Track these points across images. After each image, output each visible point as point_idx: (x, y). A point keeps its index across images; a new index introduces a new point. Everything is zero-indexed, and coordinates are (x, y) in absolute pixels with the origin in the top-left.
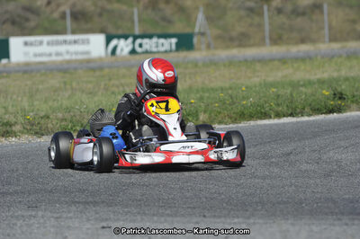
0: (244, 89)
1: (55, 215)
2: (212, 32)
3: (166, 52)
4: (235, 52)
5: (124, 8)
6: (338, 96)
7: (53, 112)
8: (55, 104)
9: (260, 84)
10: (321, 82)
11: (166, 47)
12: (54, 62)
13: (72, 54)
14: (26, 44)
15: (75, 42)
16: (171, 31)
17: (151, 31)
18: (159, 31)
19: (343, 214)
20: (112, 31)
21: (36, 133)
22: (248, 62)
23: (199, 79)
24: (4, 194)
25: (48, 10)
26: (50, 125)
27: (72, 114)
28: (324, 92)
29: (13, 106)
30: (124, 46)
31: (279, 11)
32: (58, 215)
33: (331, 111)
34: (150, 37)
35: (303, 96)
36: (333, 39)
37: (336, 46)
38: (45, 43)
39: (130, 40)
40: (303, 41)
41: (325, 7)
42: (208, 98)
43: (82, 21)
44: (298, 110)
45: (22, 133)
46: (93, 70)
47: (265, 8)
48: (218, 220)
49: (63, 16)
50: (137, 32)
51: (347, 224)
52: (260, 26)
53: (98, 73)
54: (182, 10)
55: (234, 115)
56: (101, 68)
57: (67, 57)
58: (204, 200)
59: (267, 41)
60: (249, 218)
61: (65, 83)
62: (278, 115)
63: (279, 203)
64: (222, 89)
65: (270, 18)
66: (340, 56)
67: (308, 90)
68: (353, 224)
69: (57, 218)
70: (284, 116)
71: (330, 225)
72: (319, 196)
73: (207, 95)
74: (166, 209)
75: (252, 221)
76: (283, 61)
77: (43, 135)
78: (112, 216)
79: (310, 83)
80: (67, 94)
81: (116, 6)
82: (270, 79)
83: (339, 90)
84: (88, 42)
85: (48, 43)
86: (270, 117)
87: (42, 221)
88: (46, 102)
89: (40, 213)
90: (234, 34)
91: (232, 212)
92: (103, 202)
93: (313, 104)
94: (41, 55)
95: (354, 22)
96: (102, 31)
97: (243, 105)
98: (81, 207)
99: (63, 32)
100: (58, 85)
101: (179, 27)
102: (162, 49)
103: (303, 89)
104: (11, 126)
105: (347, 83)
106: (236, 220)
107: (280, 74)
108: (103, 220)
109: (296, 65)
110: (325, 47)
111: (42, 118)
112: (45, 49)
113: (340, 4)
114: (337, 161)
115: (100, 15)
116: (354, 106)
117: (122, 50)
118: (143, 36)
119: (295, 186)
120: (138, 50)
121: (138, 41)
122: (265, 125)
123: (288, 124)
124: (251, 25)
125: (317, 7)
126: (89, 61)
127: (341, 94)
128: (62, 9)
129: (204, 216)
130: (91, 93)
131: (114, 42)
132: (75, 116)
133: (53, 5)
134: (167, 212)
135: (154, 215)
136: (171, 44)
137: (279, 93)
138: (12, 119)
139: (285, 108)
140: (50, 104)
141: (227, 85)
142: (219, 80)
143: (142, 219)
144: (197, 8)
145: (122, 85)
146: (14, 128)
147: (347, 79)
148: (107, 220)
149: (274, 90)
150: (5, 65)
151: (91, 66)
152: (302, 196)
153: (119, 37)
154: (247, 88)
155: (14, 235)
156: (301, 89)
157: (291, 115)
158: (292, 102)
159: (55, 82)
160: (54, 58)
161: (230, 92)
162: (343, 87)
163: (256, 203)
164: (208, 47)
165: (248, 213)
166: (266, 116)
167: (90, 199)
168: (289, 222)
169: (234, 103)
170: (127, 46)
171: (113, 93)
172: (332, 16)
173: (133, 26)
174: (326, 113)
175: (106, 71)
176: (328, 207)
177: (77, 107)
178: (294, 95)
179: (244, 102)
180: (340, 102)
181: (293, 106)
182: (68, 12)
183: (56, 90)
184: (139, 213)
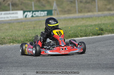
0: (69, 28)
1: (8, 71)
2: (59, 9)
3: (43, 16)
4: (67, 16)
5: (29, 2)
6: (101, 29)
7: (6, 37)
8: (7, 34)
9: (75, 26)
10: (95, 25)
11: (44, 15)
12: (6, 20)
13: (12, 17)
15: (13, 13)
16: (45, 9)
17: (38, 9)
18: (41, 9)
19: (103, 68)
20: (25, 9)
21: (1, 44)
22: (71, 19)
25: (4, 3)
26: (5, 41)
27: (12, 37)
28: (96, 28)
30: (29, 15)
31: (81, 2)
32: (9, 71)
33: (99, 35)
34: (38, 11)
35: (89, 30)
36: (99, 11)
37: (100, 13)
38: (3, 14)
39: (31, 12)
40: (89, 12)
43: (15, 6)
44: (88, 35)
46: (19, 22)
47: (76, 1)
49: (9, 5)
50: (34, 9)
51: (104, 72)
52: (75, 7)
53: (21, 24)
54: (48, 2)
55: (66, 37)
56: (22, 22)
57: (10, 19)
58: (57, 64)
59: (77, 12)
61: (10, 27)
62: (81, 36)
63: (82, 65)
64: (62, 28)
65: (78, 4)
66: (101, 16)
67: (91, 28)
68: (107, 71)
70: (83, 36)
72: (95, 62)
74: (45, 68)
76: (83, 18)
77: (3, 44)
78: (27, 70)
79: (92, 26)
80: (11, 31)
81: (26, 1)
82: (78, 25)
83: (101, 27)
84: (17, 13)
85: (4, 14)
86: (79, 37)
87: (3, 72)
88: (4, 33)
89: (3, 70)
90: (66, 10)
91: (66, 68)
92: (24, 66)
93: (93, 32)
94: (2, 18)
95: (106, 5)
96: (22, 10)
97: (69, 33)
98: (16, 68)
99: (9, 10)
101: (48, 8)
102: (42, 15)
103: (89, 28)
105: (104, 25)
107: (81, 23)
108: (23, 72)
109: (87, 20)
110: (96, 13)
111: (2, 39)
112: (3, 16)
114: (101, 51)
115: (21, 4)
116: (106, 33)
117: (29, 16)
118: (36, 11)
119: (87, 59)
120: (34, 15)
121: (34, 13)
122: (77, 40)
123: (85, 39)
124: (72, 7)
127: (102, 29)
128: (9, 2)
129: (57, 70)
130: (18, 30)
131: (26, 13)
132: (13, 38)
133: (5, 1)
134: (45, 69)
136: (45, 14)
137: (81, 29)
139: (84, 34)
140: (5, 34)
141: (64, 27)
144: (53, 2)
145: (29, 27)
147: (104, 24)
148: (25, 72)
149: (80, 28)
151: (19, 21)
152: (90, 63)
153: (28, 11)
154: (70, 27)
157: (86, 36)
158: (86, 32)
159: (7, 27)
160: (6, 19)
161: (65, 29)
162: (103, 27)
163: (75, 65)
164: (58, 14)
165: (72, 68)
166: (77, 37)
167: (19, 65)
168: (85, 71)
169: (67, 33)
170: (30, 14)
171: (26, 30)
172: (99, 3)
173: (32, 8)
174: (97, 35)
175: (24, 23)
176: (98, 66)
177: (14, 35)
178: (87, 30)
179: (70, 32)
180: (102, 32)
181: (86, 33)
182: (10, 4)
183: (7, 30)
184: (35, 69)
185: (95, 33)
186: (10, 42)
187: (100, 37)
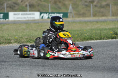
0: (85, 30)
2: (74, 12)
4: (81, 19)
5: (46, 4)
6: (115, 34)
7: (24, 36)
8: (24, 34)
9: (90, 29)
10: (109, 29)
13: (29, 18)
14: (14, 14)
15: (30, 14)
16: (61, 11)
17: (54, 11)
18: (57, 11)
20: (42, 11)
21: (18, 43)
22: (86, 22)
23: (70, 27)
24: (9, 62)
25: (22, 3)
26: (23, 40)
27: (30, 37)
28: (111, 32)
29: (11, 34)
31: (96, 6)
33: (113, 38)
34: (54, 13)
35: (104, 33)
36: (113, 15)
37: (114, 18)
38: (20, 14)
39: (48, 14)
40: (103, 16)
41: (111, 5)
42: (74, 33)
43: (32, 7)
45: (14, 42)
46: (36, 23)
47: (91, 5)
48: (78, 72)
49: (26, 6)
50: (50, 11)
52: (89, 10)
53: (37, 24)
54: (64, 5)
55: (82, 39)
56: (38, 23)
57: (27, 19)
58: (73, 65)
59: (92, 15)
60: (88, 71)
61: (27, 27)
62: (96, 39)
63: (97, 67)
64: (78, 30)
65: (93, 8)
66: (115, 21)
67: (106, 32)
69: (26, 70)
70: (98, 39)
71: (115, 74)
72: (110, 65)
73: (73, 32)
74: (61, 68)
75: (89, 72)
76: (97, 22)
77: (21, 43)
78: (44, 70)
79: (106, 29)
80: (28, 31)
81: (43, 3)
82: (93, 28)
83: (116, 32)
84: (34, 14)
85: (22, 14)
86: (94, 40)
88: (21, 33)
89: (21, 68)
90: (81, 13)
91: (82, 70)
92: (41, 65)
93: (107, 36)
94: (19, 18)
96: (39, 11)
98: (34, 66)
99: (26, 11)
100: (25, 28)
101: (64, 10)
104: (10, 40)
106: (84, 72)
107: (96, 26)
109: (101, 23)
110: (110, 18)
111: (20, 38)
112: (20, 16)
113: (115, 4)
114: (115, 54)
115: (38, 6)
117: (45, 17)
118: (52, 13)
120: (50, 17)
121: (50, 14)
122: (92, 42)
123: (99, 42)
124: (87, 10)
125: (108, 5)
126: (35, 20)
127: (116, 33)
129: (74, 70)
130: (35, 30)
131: (42, 15)
134: (62, 69)
135: (57, 70)
136: (61, 16)
137: (96, 32)
138: (11, 38)
139: (98, 37)
141: (79, 29)
142: (77, 27)
143: (54, 71)
144: (69, 4)
146: (11, 41)
150: (7, 21)
152: (105, 65)
153: (44, 13)
154: (86, 30)
155: (13, 75)
156: (103, 31)
157: (100, 39)
158: (100, 35)
159: (24, 27)
160: (23, 19)
161: (80, 31)
162: (117, 31)
163: (90, 67)
164: (73, 17)
166: (92, 39)
167: (37, 64)
168: (101, 73)
169: (82, 35)
170: (47, 16)
172: (113, 8)
173: (49, 10)
174: (111, 39)
175: (40, 24)
176: (113, 69)
177: (31, 35)
178: (101, 33)
179: (85, 35)
180: (116, 36)
181: (101, 37)
182: (28, 5)
183: (24, 29)
184: (52, 69)
185: (109, 37)
186: (28, 42)
187: (114, 41)
